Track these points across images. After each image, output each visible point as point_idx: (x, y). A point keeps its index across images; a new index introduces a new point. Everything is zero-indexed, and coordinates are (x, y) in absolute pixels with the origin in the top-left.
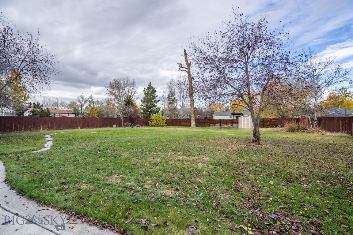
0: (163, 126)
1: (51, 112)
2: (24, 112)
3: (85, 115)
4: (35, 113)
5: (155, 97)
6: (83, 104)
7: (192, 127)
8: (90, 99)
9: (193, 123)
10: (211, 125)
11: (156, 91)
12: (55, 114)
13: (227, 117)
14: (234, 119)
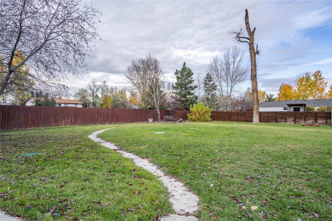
0: (207, 121)
1: (56, 102)
2: (26, 102)
3: (98, 106)
4: (39, 103)
5: (191, 82)
6: (95, 92)
7: (254, 123)
8: (103, 86)
9: (256, 118)
10: (279, 120)
11: (192, 74)
12: (60, 105)
13: (281, 109)
14: (290, 112)
